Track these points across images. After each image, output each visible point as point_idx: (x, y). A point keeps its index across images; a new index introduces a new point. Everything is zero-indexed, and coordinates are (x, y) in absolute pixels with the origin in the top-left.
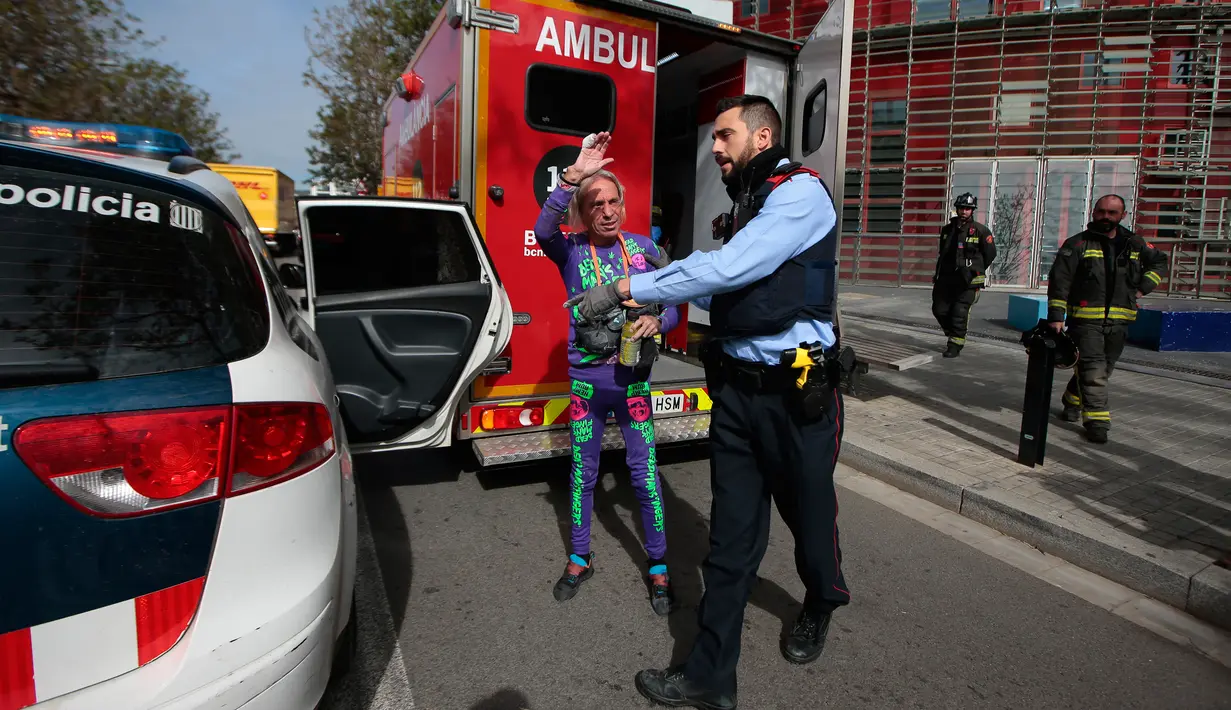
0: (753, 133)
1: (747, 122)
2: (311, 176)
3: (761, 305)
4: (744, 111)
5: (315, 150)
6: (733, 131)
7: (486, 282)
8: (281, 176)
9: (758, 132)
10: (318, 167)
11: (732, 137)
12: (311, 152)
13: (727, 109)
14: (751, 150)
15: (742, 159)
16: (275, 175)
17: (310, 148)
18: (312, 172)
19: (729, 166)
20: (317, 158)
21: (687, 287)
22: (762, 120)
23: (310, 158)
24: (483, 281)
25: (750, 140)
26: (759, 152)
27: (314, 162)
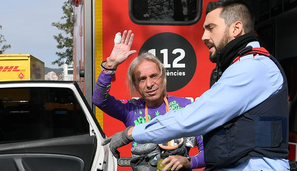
0: (229, 26)
1: (225, 19)
2: (59, 57)
3: (221, 147)
4: (223, 10)
5: (61, 36)
6: (215, 25)
7: (93, 134)
8: (33, 59)
9: (234, 25)
10: (64, 50)
11: (214, 30)
12: (59, 38)
13: (212, 10)
14: (228, 38)
15: (221, 44)
16: (29, 59)
17: (57, 35)
18: (60, 54)
19: (213, 50)
20: (63, 44)
21: (162, 132)
22: (236, 16)
23: (58, 44)
24: (91, 134)
25: (227, 31)
26: (234, 38)
27: (60, 47)
